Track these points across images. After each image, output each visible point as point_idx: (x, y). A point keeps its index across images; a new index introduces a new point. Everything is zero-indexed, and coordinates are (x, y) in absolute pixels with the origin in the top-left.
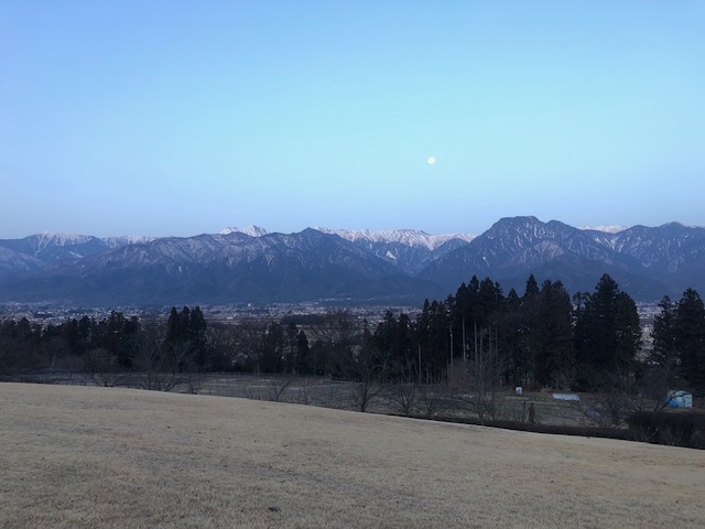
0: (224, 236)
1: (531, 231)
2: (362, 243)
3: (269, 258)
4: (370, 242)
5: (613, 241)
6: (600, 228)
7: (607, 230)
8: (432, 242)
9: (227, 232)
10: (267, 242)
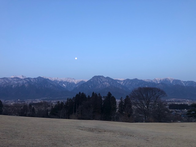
0: (12, 78)
1: (102, 80)
2: (56, 81)
3: (26, 85)
4: (58, 81)
5: (122, 83)
6: (119, 79)
7: (120, 80)
8: (76, 82)
9: (13, 77)
10: (26, 80)
